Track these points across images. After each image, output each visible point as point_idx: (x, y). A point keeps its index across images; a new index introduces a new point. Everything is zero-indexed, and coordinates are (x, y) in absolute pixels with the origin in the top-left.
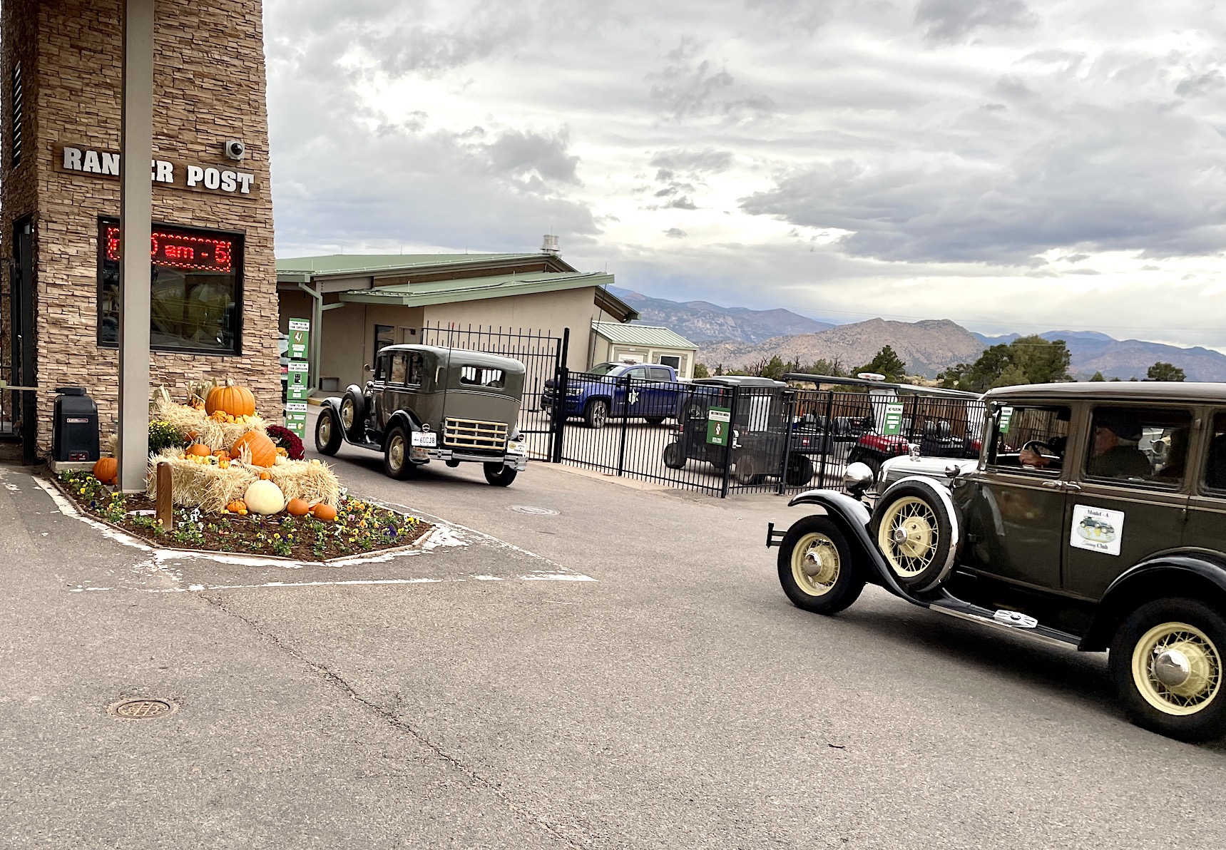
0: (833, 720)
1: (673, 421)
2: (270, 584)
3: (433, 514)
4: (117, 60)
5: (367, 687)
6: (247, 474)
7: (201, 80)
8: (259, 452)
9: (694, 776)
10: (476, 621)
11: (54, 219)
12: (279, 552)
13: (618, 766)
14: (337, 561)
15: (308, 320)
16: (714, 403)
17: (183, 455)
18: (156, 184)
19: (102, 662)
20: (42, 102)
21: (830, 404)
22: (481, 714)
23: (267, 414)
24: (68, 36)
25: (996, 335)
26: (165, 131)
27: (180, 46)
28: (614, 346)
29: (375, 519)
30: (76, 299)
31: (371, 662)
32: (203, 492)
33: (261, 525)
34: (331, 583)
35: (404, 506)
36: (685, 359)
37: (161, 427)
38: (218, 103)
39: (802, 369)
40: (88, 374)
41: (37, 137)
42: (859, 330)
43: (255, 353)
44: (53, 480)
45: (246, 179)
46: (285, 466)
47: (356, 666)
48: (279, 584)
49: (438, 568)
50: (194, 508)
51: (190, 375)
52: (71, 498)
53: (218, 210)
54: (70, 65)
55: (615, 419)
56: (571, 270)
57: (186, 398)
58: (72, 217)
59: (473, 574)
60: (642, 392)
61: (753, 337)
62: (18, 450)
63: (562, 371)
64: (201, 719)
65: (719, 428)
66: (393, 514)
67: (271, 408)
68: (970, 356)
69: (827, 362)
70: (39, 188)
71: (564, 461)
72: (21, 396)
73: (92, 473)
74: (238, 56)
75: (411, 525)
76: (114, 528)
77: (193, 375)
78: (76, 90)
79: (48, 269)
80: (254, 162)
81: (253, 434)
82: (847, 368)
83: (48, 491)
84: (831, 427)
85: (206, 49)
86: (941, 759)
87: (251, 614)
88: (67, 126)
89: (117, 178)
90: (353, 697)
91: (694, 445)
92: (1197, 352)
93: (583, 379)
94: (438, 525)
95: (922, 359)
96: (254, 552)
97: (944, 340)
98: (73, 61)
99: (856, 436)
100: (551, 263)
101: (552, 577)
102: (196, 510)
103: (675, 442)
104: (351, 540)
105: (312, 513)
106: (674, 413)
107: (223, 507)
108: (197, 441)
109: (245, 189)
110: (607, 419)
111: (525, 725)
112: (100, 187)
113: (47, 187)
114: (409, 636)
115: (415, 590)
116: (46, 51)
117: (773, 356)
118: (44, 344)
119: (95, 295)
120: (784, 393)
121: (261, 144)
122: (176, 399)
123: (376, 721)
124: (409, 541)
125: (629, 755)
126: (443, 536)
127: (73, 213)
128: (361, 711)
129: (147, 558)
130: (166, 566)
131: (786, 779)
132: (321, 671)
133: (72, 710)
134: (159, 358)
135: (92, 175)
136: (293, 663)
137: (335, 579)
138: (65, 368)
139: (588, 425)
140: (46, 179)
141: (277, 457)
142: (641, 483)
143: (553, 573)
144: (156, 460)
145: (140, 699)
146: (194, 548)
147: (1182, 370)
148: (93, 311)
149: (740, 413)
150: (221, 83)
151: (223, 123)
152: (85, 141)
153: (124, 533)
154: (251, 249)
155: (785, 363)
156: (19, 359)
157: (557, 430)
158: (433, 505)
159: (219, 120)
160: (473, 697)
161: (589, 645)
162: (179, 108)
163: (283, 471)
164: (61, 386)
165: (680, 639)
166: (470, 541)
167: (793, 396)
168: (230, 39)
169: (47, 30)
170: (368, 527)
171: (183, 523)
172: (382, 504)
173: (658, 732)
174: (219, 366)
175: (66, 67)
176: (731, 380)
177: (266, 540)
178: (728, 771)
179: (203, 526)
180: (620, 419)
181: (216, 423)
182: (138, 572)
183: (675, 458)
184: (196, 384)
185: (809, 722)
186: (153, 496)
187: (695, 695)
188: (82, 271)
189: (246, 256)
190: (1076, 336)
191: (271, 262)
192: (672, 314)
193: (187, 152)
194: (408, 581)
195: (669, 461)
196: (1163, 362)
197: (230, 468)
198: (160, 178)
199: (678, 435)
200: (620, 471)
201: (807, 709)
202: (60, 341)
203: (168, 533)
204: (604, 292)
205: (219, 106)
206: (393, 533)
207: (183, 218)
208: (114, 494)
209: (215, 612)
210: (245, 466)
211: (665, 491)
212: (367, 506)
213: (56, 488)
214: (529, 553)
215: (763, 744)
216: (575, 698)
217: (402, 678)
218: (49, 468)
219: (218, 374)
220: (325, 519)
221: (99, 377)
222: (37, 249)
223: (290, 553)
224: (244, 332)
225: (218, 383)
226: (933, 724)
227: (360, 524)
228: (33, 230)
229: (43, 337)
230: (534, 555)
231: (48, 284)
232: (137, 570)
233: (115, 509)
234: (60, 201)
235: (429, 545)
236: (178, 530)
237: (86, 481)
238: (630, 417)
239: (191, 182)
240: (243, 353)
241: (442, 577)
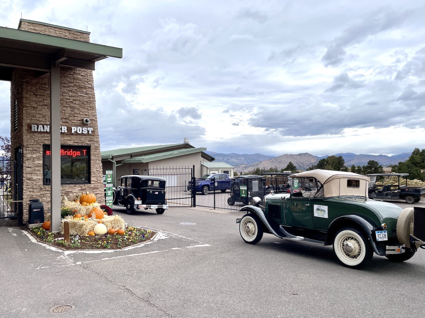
0: (293, 285)
1: (229, 190)
2: (104, 259)
3: (156, 228)
4: (48, 97)
5: (139, 292)
6: (94, 222)
7: (75, 102)
8: (98, 214)
9: (251, 310)
10: (173, 264)
11: (28, 147)
12: (106, 247)
13: (226, 310)
14: (125, 248)
15: (112, 170)
16: (241, 184)
17: (73, 218)
18: (62, 133)
19: (47, 293)
20: (24, 112)
21: (276, 181)
22: (178, 297)
23: (100, 201)
24: (32, 92)
25: (321, 156)
26: (64, 117)
27: (68, 92)
28: (208, 169)
29: (137, 232)
30: (36, 171)
31: (139, 283)
32: (80, 230)
33: (100, 239)
34: (124, 256)
35: (146, 227)
36: (231, 171)
37: (65, 210)
38: (81, 108)
39: (266, 171)
40: (40, 195)
41: (23, 122)
42: (281, 158)
43: (95, 182)
44: (28, 230)
45: (90, 129)
46: (107, 218)
47: (135, 285)
48: (107, 259)
49: (159, 247)
50: (77, 235)
51: (74, 191)
52: (35, 236)
53: (82, 139)
54: (33, 100)
55: (211, 191)
56: (193, 147)
57: (73, 199)
58: (34, 146)
59: (171, 248)
60: (218, 182)
61: (250, 162)
62: (16, 221)
63: (193, 178)
64: (83, 310)
65: (244, 191)
66: (143, 230)
67: (101, 199)
68: (315, 163)
69: (273, 168)
70: (23, 138)
71: (197, 206)
72: (18, 204)
73: (42, 227)
74: (87, 94)
75: (149, 233)
76: (50, 245)
77: (75, 191)
78: (35, 107)
79: (27, 162)
80: (93, 124)
81: (96, 209)
82: (279, 170)
83: (27, 235)
84: (278, 188)
85: (76, 92)
86: (328, 294)
87: (98, 270)
88: (32, 118)
89: (49, 132)
90: (134, 296)
91: (237, 197)
92: (381, 156)
93: (200, 180)
94: (158, 232)
95: (301, 165)
96: (97, 248)
97: (307, 159)
98: (34, 99)
99: (285, 190)
100: (187, 146)
101: (197, 246)
102: (78, 236)
103: (231, 197)
104: (130, 240)
105: (116, 233)
106: (229, 188)
107: (86, 234)
108: (77, 213)
109: (90, 133)
110: (209, 192)
111: (193, 299)
112: (43, 135)
113: (26, 137)
114: (151, 272)
115: (152, 255)
116: (25, 97)
117: (257, 168)
118: (25, 186)
119: (42, 169)
120: (262, 179)
121: (95, 119)
122: (69, 200)
123: (142, 304)
124: (149, 239)
125: (229, 306)
126: (160, 236)
127: (35, 144)
128: (138, 301)
129: (61, 255)
130: (68, 257)
131: (281, 308)
132: (123, 288)
133: (38, 312)
134: (64, 187)
135: (41, 132)
136: (113, 286)
137: (125, 255)
138: (32, 193)
139: (203, 194)
140: (26, 134)
141: (104, 215)
142: (222, 211)
143: (197, 245)
144: (64, 220)
145: (61, 305)
146: (77, 249)
147: (377, 162)
148: (41, 174)
149: (249, 186)
150: (82, 102)
151: (82, 113)
152: (38, 122)
153: (53, 246)
154: (93, 150)
155: (261, 169)
156: (17, 191)
157: (194, 197)
158: (156, 226)
159: (81, 113)
160: (175, 291)
161: (211, 268)
162: (68, 110)
163: (106, 220)
164: (31, 199)
165: (241, 262)
166: (169, 237)
167: (265, 180)
168: (84, 89)
169: (26, 90)
170: (135, 235)
171: (73, 241)
172: (139, 227)
173: (237, 296)
174: (83, 188)
175: (32, 101)
176: (246, 176)
177: (102, 244)
178: (262, 307)
179: (80, 241)
180: (213, 191)
181: (83, 206)
182: (58, 260)
183: (231, 202)
184: (76, 194)
185: (285, 286)
186: (63, 233)
187: (248, 281)
188: (38, 162)
189: (91, 152)
190: (345, 154)
191: (99, 154)
192: (225, 158)
193: (71, 123)
194: (150, 253)
195: (229, 203)
196: (371, 160)
197: (88, 221)
198: (63, 131)
199: (231, 195)
200: (215, 208)
201: (284, 282)
202: (31, 185)
203: (68, 245)
204: (204, 153)
205: (81, 109)
206: (144, 237)
207: (71, 143)
208: (49, 233)
209: (86, 271)
210: (94, 219)
211: (230, 213)
212: (134, 228)
213: (30, 233)
214: (189, 238)
215: (272, 296)
216: (209, 287)
217: (151, 287)
218: (27, 227)
219: (83, 190)
220: (121, 234)
221: (44, 195)
222: (23, 156)
223: (110, 247)
224: (91, 176)
225: (83, 193)
226: (324, 283)
227: (133, 235)
228: (21, 151)
229: (25, 184)
230: (191, 239)
231: (27, 167)
232: (58, 259)
233: (50, 239)
234: (30, 141)
235: (156, 239)
236: (72, 243)
237: (40, 230)
238: (216, 190)
239: (73, 132)
240: (91, 183)
241: (161, 250)
